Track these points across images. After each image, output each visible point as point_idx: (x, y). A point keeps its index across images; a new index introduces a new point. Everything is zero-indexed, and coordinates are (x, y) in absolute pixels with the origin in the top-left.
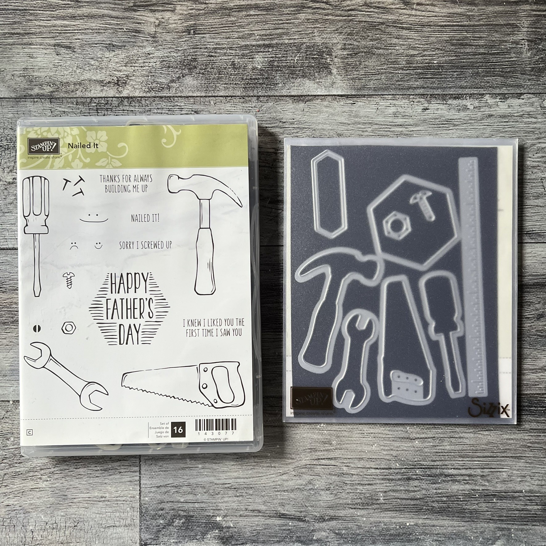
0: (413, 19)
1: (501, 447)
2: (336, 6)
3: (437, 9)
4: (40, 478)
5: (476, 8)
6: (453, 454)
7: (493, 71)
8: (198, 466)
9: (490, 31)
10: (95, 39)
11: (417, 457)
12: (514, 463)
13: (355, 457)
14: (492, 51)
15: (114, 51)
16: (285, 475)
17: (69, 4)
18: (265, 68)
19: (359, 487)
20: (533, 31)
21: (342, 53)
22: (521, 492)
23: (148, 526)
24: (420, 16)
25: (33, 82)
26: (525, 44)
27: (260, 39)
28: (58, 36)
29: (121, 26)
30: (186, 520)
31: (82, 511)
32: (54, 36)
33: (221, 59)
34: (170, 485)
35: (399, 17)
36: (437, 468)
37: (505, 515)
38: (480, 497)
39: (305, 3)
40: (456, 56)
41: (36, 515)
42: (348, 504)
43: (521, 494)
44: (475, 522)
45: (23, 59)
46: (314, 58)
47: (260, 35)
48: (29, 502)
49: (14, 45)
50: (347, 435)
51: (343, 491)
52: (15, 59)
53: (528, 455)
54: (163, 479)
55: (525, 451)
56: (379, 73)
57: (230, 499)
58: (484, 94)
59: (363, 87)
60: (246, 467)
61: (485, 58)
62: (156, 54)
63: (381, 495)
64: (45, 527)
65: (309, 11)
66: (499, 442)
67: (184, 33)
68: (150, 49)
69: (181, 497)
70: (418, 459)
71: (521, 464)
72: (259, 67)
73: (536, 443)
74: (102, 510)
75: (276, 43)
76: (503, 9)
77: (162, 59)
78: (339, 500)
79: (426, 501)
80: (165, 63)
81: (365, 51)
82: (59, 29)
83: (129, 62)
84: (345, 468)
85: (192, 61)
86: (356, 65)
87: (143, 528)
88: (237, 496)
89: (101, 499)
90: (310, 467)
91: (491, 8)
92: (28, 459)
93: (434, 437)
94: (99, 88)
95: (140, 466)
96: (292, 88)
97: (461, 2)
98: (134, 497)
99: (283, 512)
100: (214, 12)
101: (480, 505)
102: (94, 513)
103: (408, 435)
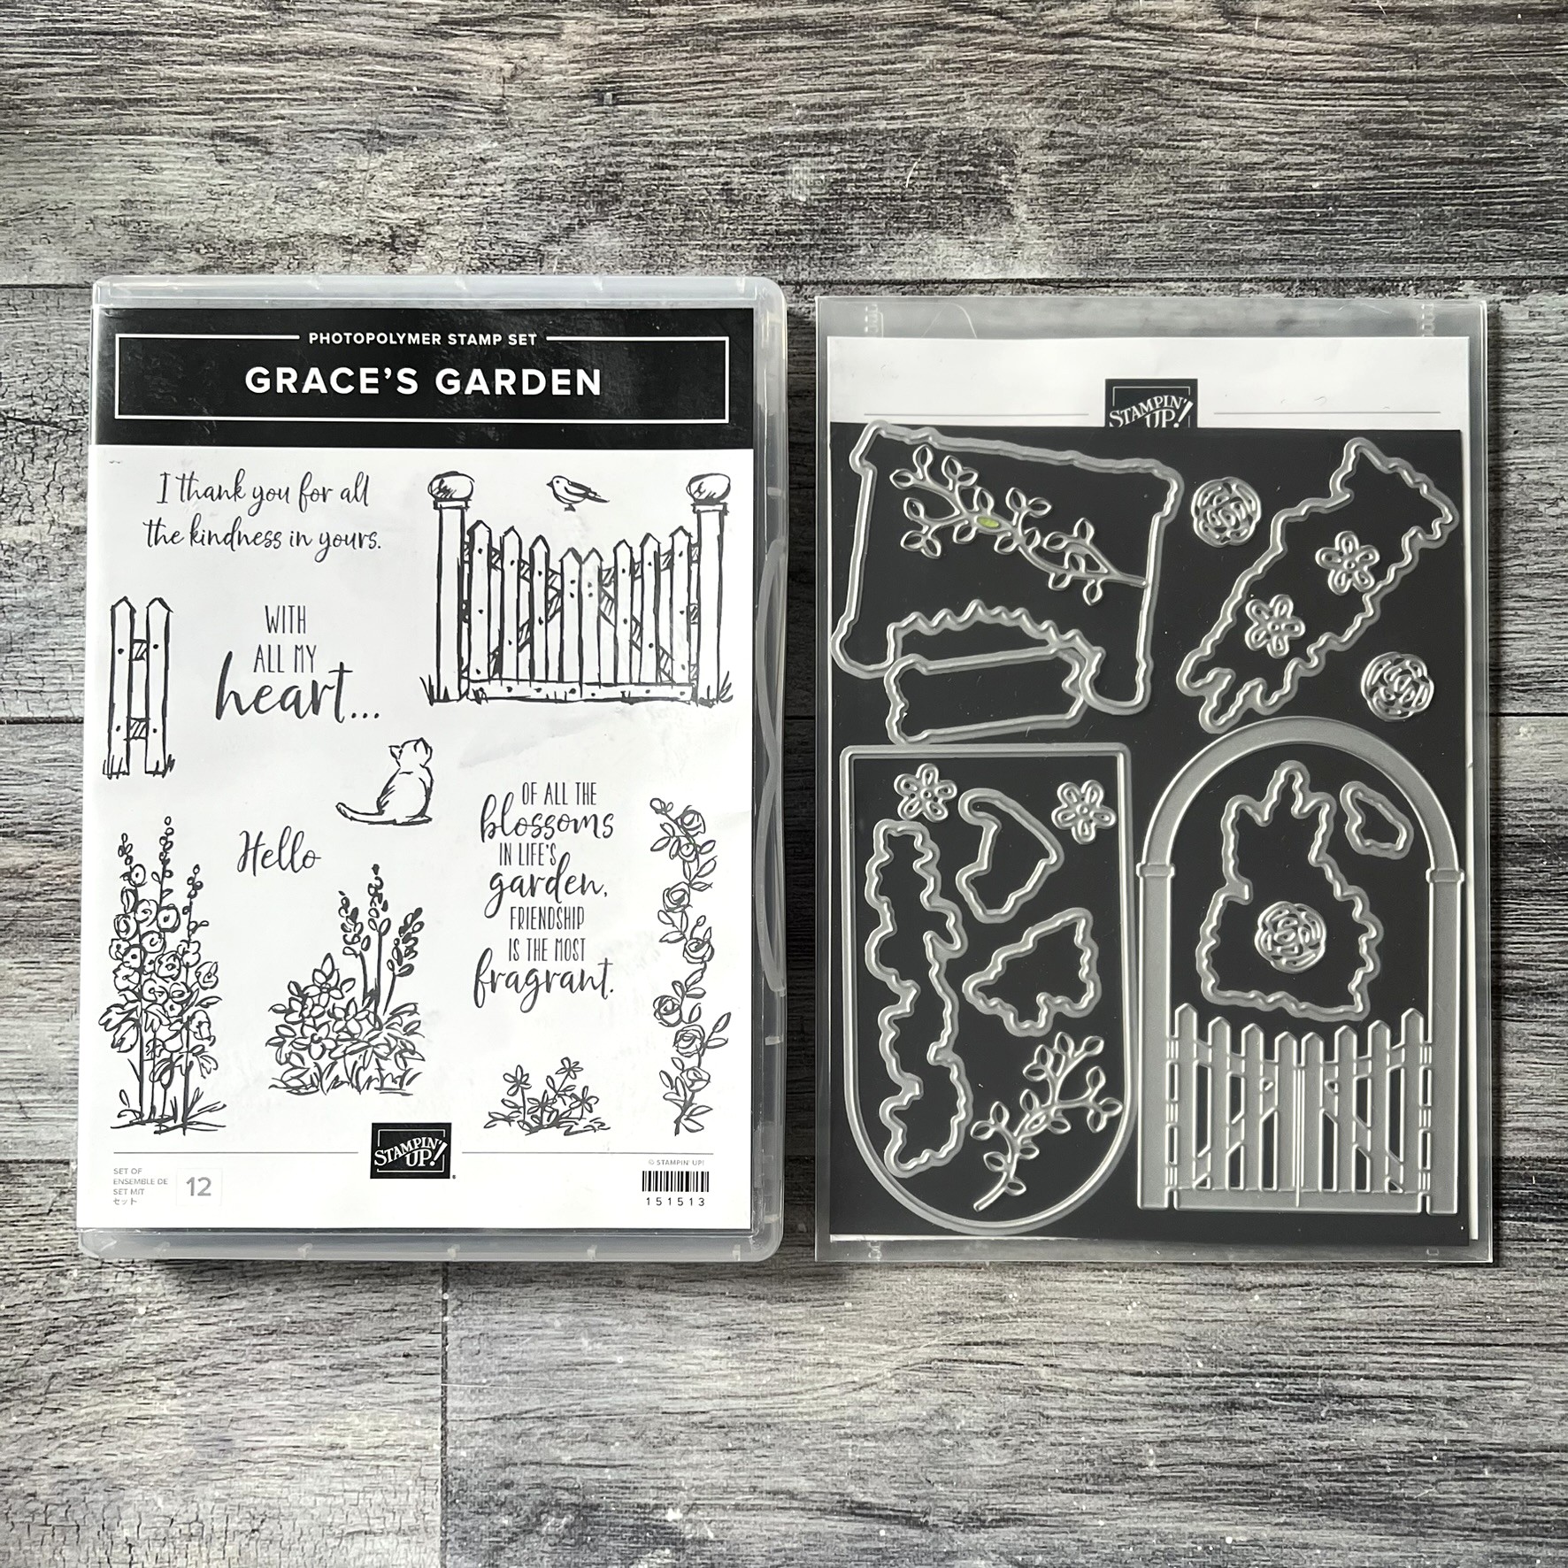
0: (1252, 62)
1: (1507, 1316)
2: (1027, 24)
3: (1321, 32)
4: (156, 1389)
5: (1435, 30)
6: (1362, 1334)
7: (1485, 213)
8: (614, 1358)
9: (1477, 95)
10: (328, 118)
11: (1257, 1340)
12: (1545, 1364)
13: (1073, 1339)
14: (1481, 152)
15: (385, 153)
16: (867, 1390)
17: (254, 18)
18: (819, 201)
19: (1085, 1429)
21: (1043, 159)
23: (466, 1532)
24: (1270, 52)
25: (148, 239)
27: (806, 117)
28: (222, 109)
29: (405, 79)
30: (578, 1517)
31: (274, 1487)
32: (211, 108)
33: (691, 177)
34: (532, 1415)
35: (1209, 54)
36: (1316, 1375)
37: (1516, 1517)
38: (1444, 1461)
39: (938, 15)
40: (1376, 167)
41: (140, 1497)
42: (1053, 1478)
44: (1430, 1535)
45: (123, 175)
46: (961, 172)
47: (806, 107)
48: (121, 1457)
49: (97, 133)
50: (1051, 1273)
51: (1038, 1438)
54: (512, 1396)
56: (1151, 218)
57: (708, 1458)
58: (1458, 278)
59: (1105, 259)
60: (753, 1364)
61: (1461, 175)
62: (503, 160)
63: (1151, 1452)
64: (167, 1532)
65: (949, 36)
66: (1500, 1301)
67: (586, 102)
68: (486, 146)
69: (564, 1449)
70: (1261, 1347)
72: (803, 199)
74: (334, 1485)
75: (853, 130)
76: (1515, 32)
77: (520, 176)
78: (1025, 1464)
79: (1284, 1471)
80: (530, 186)
81: (1111, 152)
82: (227, 87)
83: (426, 183)
84: (1044, 1372)
85: (607, 181)
86: (1083, 193)
87: (452, 1538)
88: (728, 1450)
89: (331, 1453)
90: (940, 1367)
91: (1479, 31)
92: (122, 1333)
93: (1307, 1285)
94: (338, 257)
95: (445, 1357)
96: (897, 260)
97: (1390, 11)
98: (425, 1448)
99: (861, 1498)
100: (672, 39)
101: (1443, 1486)
102: (311, 1492)
103: (1230, 1275)
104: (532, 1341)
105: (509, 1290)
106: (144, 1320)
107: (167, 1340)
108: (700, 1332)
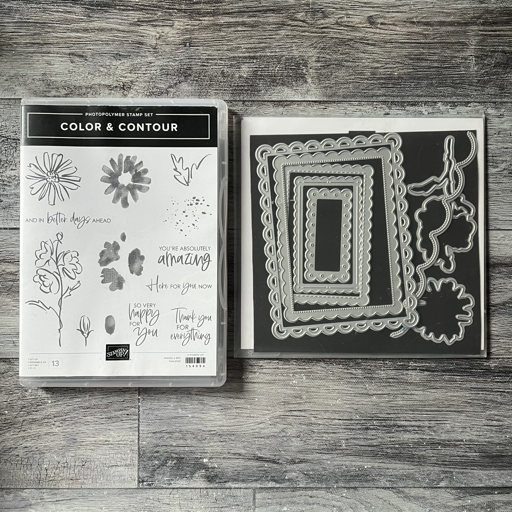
0: (378, 37)
1: (446, 403)
2: (311, 24)
3: (398, 28)
4: (54, 425)
5: (431, 28)
6: (405, 408)
7: (445, 83)
8: (188, 415)
9: (443, 48)
10: (104, 50)
11: (374, 410)
12: (457, 416)
13: (321, 409)
14: (444, 65)
15: (121, 60)
16: (262, 424)
17: (82, 19)
18: (250, 76)
19: (325, 435)
20: (480, 49)
21: (316, 65)
22: (462, 441)
23: (145, 465)
24: (383, 34)
25: (50, 85)
26: (472, 60)
27: (246, 51)
28: (72, 46)
29: (127, 38)
30: (178, 461)
31: (89, 452)
32: (69, 46)
33: (212, 69)
34: (164, 432)
35: (365, 34)
36: (391, 420)
37: (448, 460)
38: (427, 444)
39: (285, 21)
40: (413, 69)
41: (49, 456)
42: (315, 450)
43: (462, 443)
44: (423, 465)
45: (42, 66)
46: (292, 68)
47: (246, 48)
48: (44, 444)
49: (35, 53)
50: (315, 390)
51: (311, 438)
52: (35, 66)
53: (469, 410)
54: (158, 426)
55: (466, 406)
56: (348, 83)
57: (216, 444)
58: (437, 102)
59: (334, 95)
60: (229, 417)
61: (438, 71)
62: (156, 63)
63: (344, 442)
64: (57, 466)
65: (289, 28)
66: (444, 399)
67: (181, 46)
68: (151, 59)
69: (174, 441)
70: (375, 412)
71: (463, 417)
72: (245, 76)
73: (475, 399)
74: (106, 452)
75: (260, 55)
76: (455, 29)
77: (161, 68)
78: (307, 445)
79: (382, 447)
80: (164, 71)
81: (336, 63)
82: (74, 40)
83: (133, 70)
84: (313, 419)
85: (187, 70)
86: (328, 75)
87: (141, 467)
88: (222, 442)
89: (106, 443)
90: (283, 417)
91: (444, 28)
92: (44, 408)
93: (389, 394)
94: (107, 91)
95: (139, 415)
96: (273, 94)
97: (418, 22)
98: (133, 441)
99: (260, 455)
100: (206, 28)
101: (427, 451)
102: (100, 454)
103: (367, 391)
104: (165, 410)
105: (158, 396)
106: (50, 404)
107: (57, 410)
108: (213, 407)
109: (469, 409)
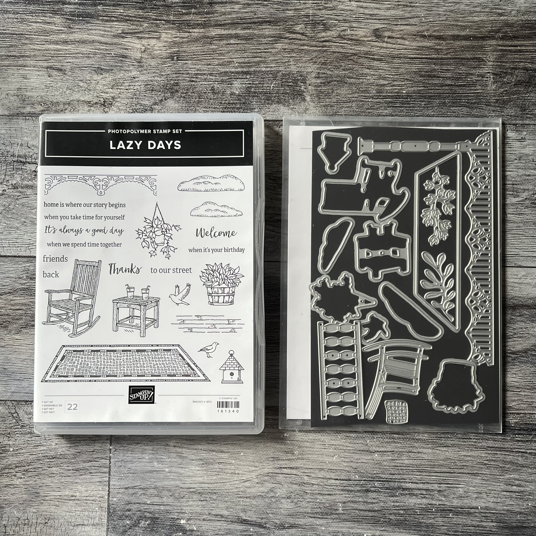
0: (384, 51)
1: (459, 463)
2: (311, 37)
3: (407, 43)
4: (15, 476)
5: (444, 42)
6: (411, 468)
7: (459, 102)
8: (165, 469)
9: (457, 64)
10: (85, 63)
11: (376, 469)
12: (471, 480)
13: (316, 467)
14: (458, 83)
15: (102, 75)
16: (248, 482)
17: (62, 30)
18: (243, 93)
19: (319, 497)
20: (499, 65)
21: (316, 81)
22: (477, 508)
23: (115, 525)
24: (390, 48)
25: (25, 101)
26: (490, 77)
27: (239, 66)
28: (50, 59)
29: (110, 51)
30: (151, 521)
31: (53, 509)
32: (47, 59)
33: (201, 85)
34: (138, 487)
35: (370, 49)
36: (395, 482)
37: (460, 530)
38: (437, 511)
39: (283, 34)
40: (424, 86)
41: (9, 511)
42: (308, 513)
43: (477, 511)
45: (18, 80)
46: (289, 85)
47: (239, 63)
48: (4, 498)
49: (10, 66)
50: (309, 445)
51: (303, 500)
52: (10, 80)
53: (485, 473)
54: (131, 481)
55: (482, 468)
56: (350, 101)
57: (195, 503)
59: (335, 114)
60: (210, 473)
61: (451, 90)
62: (141, 78)
63: (340, 505)
64: (17, 523)
65: (286, 41)
66: (456, 459)
67: (168, 60)
68: (135, 73)
69: (148, 499)
70: (377, 472)
71: (477, 480)
72: (237, 92)
73: (493, 460)
74: (72, 509)
75: (254, 71)
76: (470, 44)
77: (146, 83)
78: (299, 508)
79: (384, 513)
80: (149, 86)
81: (338, 80)
82: (52, 52)
83: (115, 85)
84: (306, 478)
85: (174, 85)
86: (328, 93)
87: (110, 527)
88: (202, 501)
89: (72, 498)
90: (272, 475)
91: (458, 43)
92: (5, 457)
93: (393, 451)
94: (86, 108)
95: (110, 467)
96: (267, 113)
97: (430, 36)
98: (102, 497)
99: (245, 518)
100: (196, 40)
101: (436, 519)
102: (65, 511)
103: (368, 448)
104: (139, 463)
105: (131, 446)
106: (12, 452)
107: (19, 459)
108: (193, 462)
109: (485, 471)
